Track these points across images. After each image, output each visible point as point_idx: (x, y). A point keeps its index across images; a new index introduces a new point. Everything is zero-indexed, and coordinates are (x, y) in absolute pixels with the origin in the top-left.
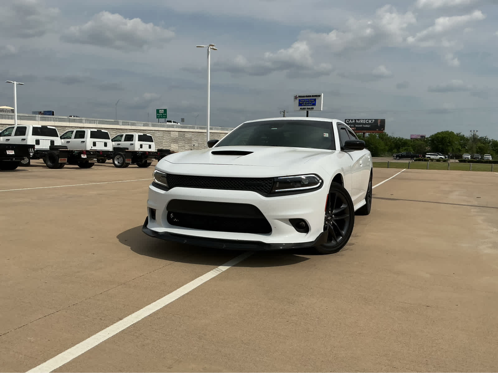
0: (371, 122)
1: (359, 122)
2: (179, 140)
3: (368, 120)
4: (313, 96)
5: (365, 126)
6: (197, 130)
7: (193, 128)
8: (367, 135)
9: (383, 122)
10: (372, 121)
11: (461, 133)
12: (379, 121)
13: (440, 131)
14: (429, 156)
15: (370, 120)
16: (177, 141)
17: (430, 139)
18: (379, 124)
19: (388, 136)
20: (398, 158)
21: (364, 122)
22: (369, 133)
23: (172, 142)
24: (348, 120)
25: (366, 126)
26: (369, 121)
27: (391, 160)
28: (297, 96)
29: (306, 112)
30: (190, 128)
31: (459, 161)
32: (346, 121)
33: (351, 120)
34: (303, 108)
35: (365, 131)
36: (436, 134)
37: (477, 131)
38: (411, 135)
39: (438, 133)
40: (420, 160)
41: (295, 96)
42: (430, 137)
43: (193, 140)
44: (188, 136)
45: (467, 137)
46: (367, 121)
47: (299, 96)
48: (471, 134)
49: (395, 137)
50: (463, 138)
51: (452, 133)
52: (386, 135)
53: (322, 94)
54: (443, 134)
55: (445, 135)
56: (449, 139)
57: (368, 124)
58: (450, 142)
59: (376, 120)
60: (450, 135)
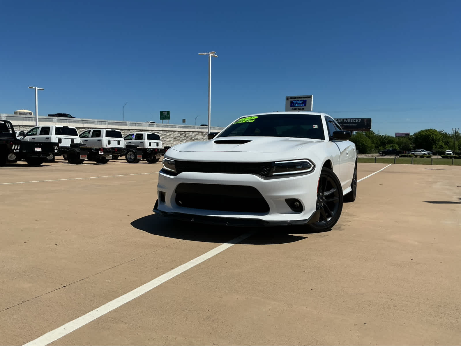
0: (358, 122)
1: (347, 121)
2: (181, 139)
4: (303, 98)
5: (352, 125)
6: (197, 130)
7: (194, 128)
8: (354, 133)
9: (369, 120)
10: (359, 120)
11: (443, 131)
12: (365, 120)
13: (424, 129)
14: (413, 152)
15: (357, 119)
16: (179, 140)
17: (414, 136)
18: (365, 123)
19: (375, 134)
20: (384, 155)
21: (351, 121)
22: (357, 132)
23: (175, 141)
25: (354, 125)
26: (356, 120)
27: (378, 156)
28: (289, 98)
30: (190, 128)
31: (441, 157)
33: (339, 120)
34: (294, 109)
35: (353, 130)
36: (419, 133)
37: (458, 129)
38: (396, 133)
39: (422, 131)
40: (405, 156)
41: (287, 97)
42: (414, 135)
43: (193, 139)
44: (188, 135)
45: (450, 135)
46: (354, 120)
47: (290, 98)
48: (453, 132)
49: (381, 135)
50: (445, 135)
51: (435, 131)
52: (372, 133)
53: (312, 96)
54: (427, 132)
55: (429, 132)
56: (433, 136)
57: (355, 123)
58: (433, 139)
59: (363, 120)
60: (433, 133)
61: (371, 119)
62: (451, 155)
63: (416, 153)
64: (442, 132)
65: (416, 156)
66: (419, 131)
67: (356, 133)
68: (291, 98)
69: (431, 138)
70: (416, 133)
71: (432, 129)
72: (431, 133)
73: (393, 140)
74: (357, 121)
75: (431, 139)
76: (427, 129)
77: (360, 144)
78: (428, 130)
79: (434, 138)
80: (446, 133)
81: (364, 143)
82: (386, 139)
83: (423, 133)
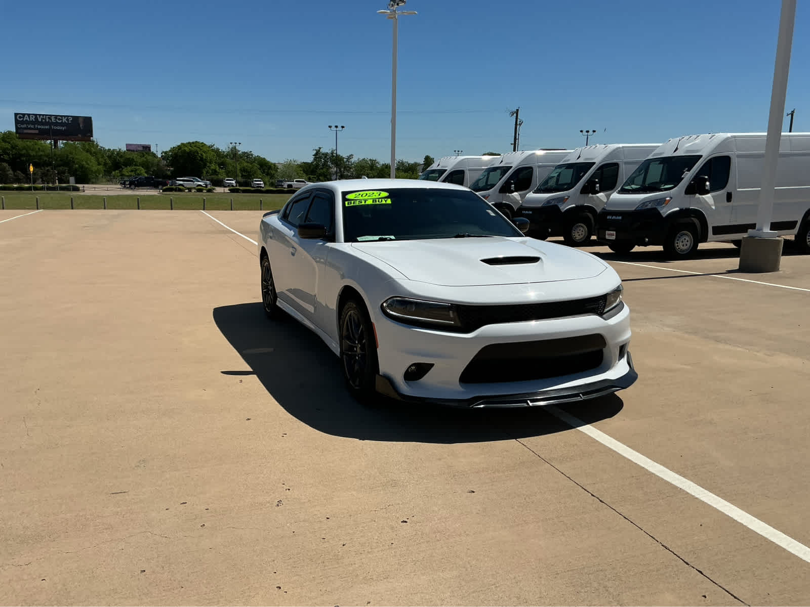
0: (66, 122)
1: (43, 120)
3: (61, 118)
5: (55, 128)
8: (60, 144)
9: (88, 121)
10: (68, 120)
11: (214, 145)
13: (185, 142)
14: (181, 182)
15: (65, 116)
17: (170, 153)
18: (81, 126)
19: (99, 147)
21: (53, 121)
22: (64, 141)
24: (21, 116)
25: (59, 128)
26: (62, 120)
27: (114, 190)
31: (229, 190)
32: (18, 116)
33: (26, 116)
35: (58, 138)
36: (179, 147)
37: (236, 143)
38: (127, 145)
39: (182, 144)
40: (171, 190)
42: (170, 151)
45: (224, 152)
46: (59, 119)
49: (112, 149)
50: (217, 151)
51: (203, 145)
52: (94, 144)
54: (191, 146)
55: (195, 148)
56: (201, 154)
57: (62, 124)
58: (202, 159)
59: (76, 119)
60: (201, 148)
61: (90, 118)
62: (261, 187)
63: (188, 184)
64: (212, 146)
65: (190, 190)
66: (179, 144)
67: (63, 143)
69: (199, 156)
70: (174, 148)
71: (199, 142)
72: (198, 150)
73: (133, 159)
74: (64, 120)
75: (199, 159)
76: (191, 141)
77: (77, 166)
78: (193, 143)
79: (204, 157)
80: (218, 149)
81: (84, 163)
82: (121, 157)
83: (186, 148)
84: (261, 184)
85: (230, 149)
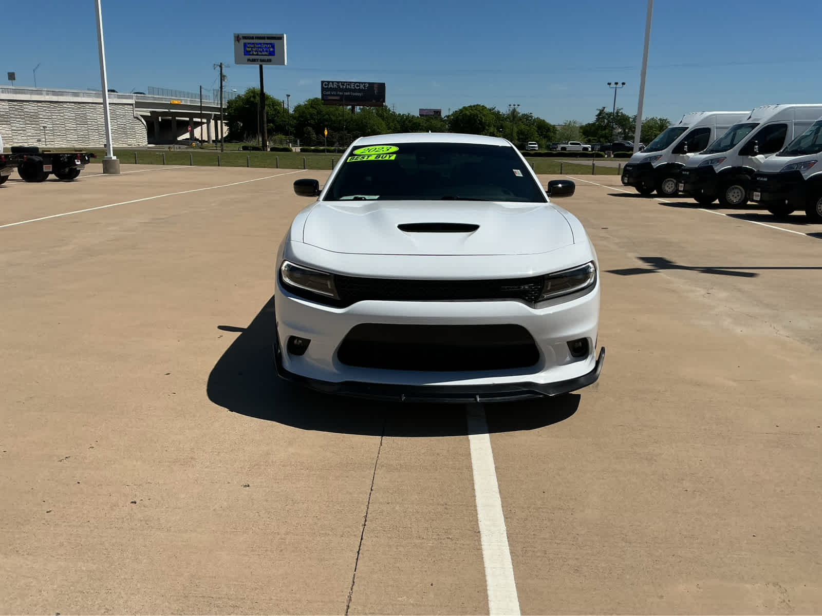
0: (364, 88)
1: (344, 87)
2: (12, 117)
3: (358, 84)
4: (269, 38)
5: (354, 94)
6: (48, 98)
7: (39, 92)
8: (358, 109)
9: (382, 86)
10: (364, 86)
11: (495, 108)
12: (376, 86)
13: (467, 105)
15: (362, 83)
16: (8, 120)
17: (452, 117)
18: (375, 92)
19: (391, 112)
21: (352, 88)
22: (362, 107)
24: (327, 83)
25: (356, 94)
26: (360, 86)
28: (241, 36)
29: (258, 66)
30: (32, 92)
32: (324, 84)
33: (331, 83)
34: (252, 59)
35: (355, 103)
36: (461, 111)
37: (518, 105)
38: (421, 110)
39: (464, 107)
41: (237, 35)
42: (452, 115)
43: (41, 116)
44: (29, 108)
45: (504, 115)
46: (357, 86)
47: (243, 37)
49: (402, 114)
50: (497, 115)
51: (484, 108)
52: (386, 109)
53: (285, 36)
54: (472, 110)
55: (475, 111)
56: (481, 118)
57: (360, 91)
58: (481, 123)
59: (371, 85)
60: (481, 111)
61: (384, 84)
62: (535, 150)
64: (493, 109)
66: (461, 108)
67: (360, 109)
68: (245, 38)
69: (479, 120)
70: (456, 111)
71: (479, 105)
72: (478, 113)
73: (419, 124)
74: (362, 86)
75: (478, 122)
76: (472, 105)
77: (369, 130)
78: (474, 106)
79: (483, 121)
80: (499, 112)
81: (376, 127)
82: (410, 121)
83: (467, 112)
84: (535, 147)
85: (510, 111)
